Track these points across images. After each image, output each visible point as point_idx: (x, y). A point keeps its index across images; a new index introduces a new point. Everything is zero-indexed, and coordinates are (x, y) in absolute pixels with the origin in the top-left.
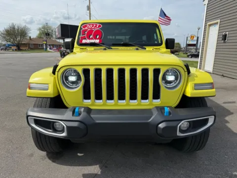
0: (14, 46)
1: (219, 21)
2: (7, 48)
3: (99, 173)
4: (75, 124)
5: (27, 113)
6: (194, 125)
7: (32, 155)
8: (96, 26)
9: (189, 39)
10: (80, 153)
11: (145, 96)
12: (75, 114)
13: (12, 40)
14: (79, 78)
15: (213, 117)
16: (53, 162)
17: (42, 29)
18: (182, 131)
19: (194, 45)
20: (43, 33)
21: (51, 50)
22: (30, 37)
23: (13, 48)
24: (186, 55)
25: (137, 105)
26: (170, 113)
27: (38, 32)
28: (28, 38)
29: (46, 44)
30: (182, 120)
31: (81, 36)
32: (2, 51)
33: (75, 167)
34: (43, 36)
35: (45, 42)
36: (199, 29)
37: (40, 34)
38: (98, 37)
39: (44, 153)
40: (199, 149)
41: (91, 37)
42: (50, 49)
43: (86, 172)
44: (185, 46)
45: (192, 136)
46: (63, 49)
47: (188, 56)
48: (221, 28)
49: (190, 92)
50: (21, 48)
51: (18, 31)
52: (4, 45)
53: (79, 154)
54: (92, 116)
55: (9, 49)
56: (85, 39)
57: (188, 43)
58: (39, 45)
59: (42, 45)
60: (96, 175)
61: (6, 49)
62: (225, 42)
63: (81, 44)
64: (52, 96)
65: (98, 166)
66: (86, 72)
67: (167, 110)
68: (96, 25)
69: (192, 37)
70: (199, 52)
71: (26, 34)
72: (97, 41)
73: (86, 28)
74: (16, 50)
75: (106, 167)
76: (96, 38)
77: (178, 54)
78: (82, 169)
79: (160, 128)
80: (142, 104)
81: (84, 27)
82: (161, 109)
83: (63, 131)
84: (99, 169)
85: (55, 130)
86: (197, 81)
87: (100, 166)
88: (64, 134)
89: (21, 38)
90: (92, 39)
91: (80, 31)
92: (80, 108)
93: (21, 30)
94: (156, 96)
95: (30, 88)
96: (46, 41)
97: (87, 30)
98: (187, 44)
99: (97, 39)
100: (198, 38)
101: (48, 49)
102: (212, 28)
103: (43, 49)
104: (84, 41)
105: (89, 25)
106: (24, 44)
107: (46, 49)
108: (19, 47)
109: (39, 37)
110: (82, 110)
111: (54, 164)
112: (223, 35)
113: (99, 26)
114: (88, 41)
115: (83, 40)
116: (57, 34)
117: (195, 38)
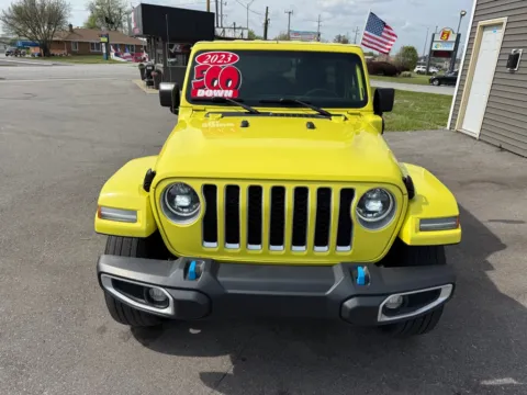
0: (35, 45)
1: (504, 20)
2: (18, 51)
3: (231, 372)
4: (190, 296)
5: (98, 267)
6: (412, 302)
7: (103, 330)
8: (226, 59)
9: (437, 38)
10: (194, 328)
11: (321, 239)
12: (189, 275)
13: (30, 31)
14: (195, 200)
15: (451, 285)
16: (145, 345)
17: (98, 7)
18: (387, 311)
19: (447, 54)
20: (100, 16)
21: (118, 59)
22: (71, 26)
23: (32, 50)
24: (427, 78)
25: (306, 256)
26: (367, 279)
27: (89, 13)
28: (66, 27)
29: (107, 44)
30: (388, 295)
31: (195, 80)
32: (10, 59)
33: (185, 358)
34: (99, 23)
35: (105, 40)
36: (462, 15)
37: (93, 18)
38: (230, 84)
39: (126, 328)
40: (424, 332)
41: (215, 84)
42: (117, 55)
43: (207, 369)
44: (427, 53)
45: (407, 321)
46: (145, 55)
47: (432, 81)
48: (508, 39)
49: (410, 235)
50: (52, 52)
51: (42, 11)
52: (13, 43)
53: (192, 331)
54: (220, 279)
55: (24, 54)
56: (203, 88)
57: (434, 49)
58: (93, 44)
59: (99, 45)
60: (225, 375)
61: (16, 53)
62: (512, 72)
63: (194, 100)
64: (144, 235)
65: (228, 357)
66: (210, 191)
67: (362, 271)
68: (227, 55)
69: (445, 34)
70: (457, 73)
71: (61, 17)
72: (229, 94)
73: (205, 62)
74: (40, 55)
75: (244, 360)
76: (225, 87)
77: (409, 76)
78: (199, 362)
79: (346, 307)
80: (316, 254)
81: (201, 59)
82: (350, 268)
83: (165, 303)
84: (230, 364)
85: (152, 302)
86: (427, 213)
87: (232, 358)
88: (168, 311)
89: (49, 28)
90: (217, 88)
91: (192, 70)
92: (198, 260)
93: (49, 9)
94: (345, 238)
95: (102, 216)
96: (107, 36)
97: (208, 66)
98: (431, 51)
99: (229, 89)
100: (459, 36)
101: (113, 54)
102: (488, 34)
103: (101, 54)
104: (201, 93)
105: (212, 55)
106: (58, 42)
107: (108, 54)
108: (47, 50)
109: (91, 26)
110: (202, 266)
111: (146, 349)
112: (511, 56)
113: (234, 58)
114: (209, 93)
115: (199, 91)
116: (133, 26)
117: (453, 38)
